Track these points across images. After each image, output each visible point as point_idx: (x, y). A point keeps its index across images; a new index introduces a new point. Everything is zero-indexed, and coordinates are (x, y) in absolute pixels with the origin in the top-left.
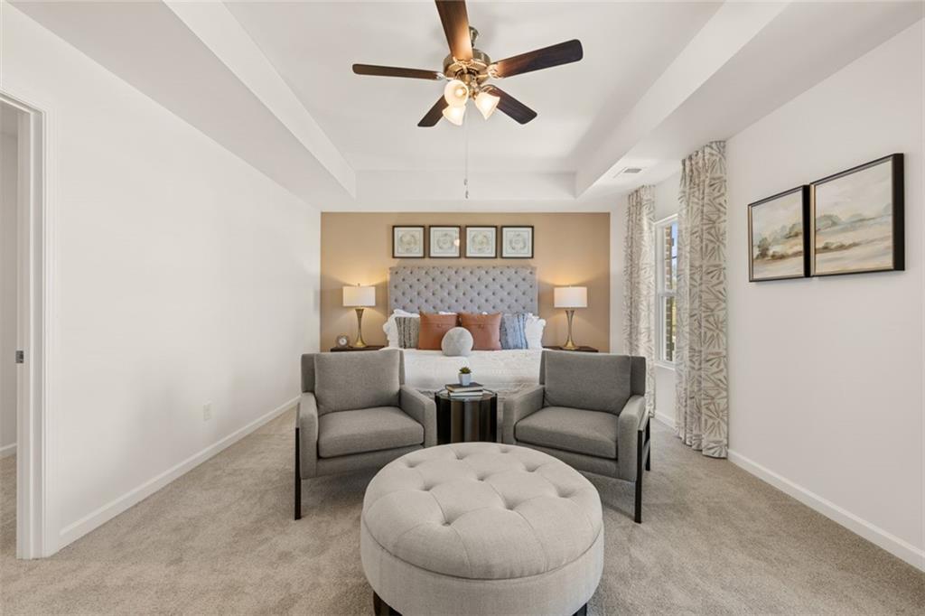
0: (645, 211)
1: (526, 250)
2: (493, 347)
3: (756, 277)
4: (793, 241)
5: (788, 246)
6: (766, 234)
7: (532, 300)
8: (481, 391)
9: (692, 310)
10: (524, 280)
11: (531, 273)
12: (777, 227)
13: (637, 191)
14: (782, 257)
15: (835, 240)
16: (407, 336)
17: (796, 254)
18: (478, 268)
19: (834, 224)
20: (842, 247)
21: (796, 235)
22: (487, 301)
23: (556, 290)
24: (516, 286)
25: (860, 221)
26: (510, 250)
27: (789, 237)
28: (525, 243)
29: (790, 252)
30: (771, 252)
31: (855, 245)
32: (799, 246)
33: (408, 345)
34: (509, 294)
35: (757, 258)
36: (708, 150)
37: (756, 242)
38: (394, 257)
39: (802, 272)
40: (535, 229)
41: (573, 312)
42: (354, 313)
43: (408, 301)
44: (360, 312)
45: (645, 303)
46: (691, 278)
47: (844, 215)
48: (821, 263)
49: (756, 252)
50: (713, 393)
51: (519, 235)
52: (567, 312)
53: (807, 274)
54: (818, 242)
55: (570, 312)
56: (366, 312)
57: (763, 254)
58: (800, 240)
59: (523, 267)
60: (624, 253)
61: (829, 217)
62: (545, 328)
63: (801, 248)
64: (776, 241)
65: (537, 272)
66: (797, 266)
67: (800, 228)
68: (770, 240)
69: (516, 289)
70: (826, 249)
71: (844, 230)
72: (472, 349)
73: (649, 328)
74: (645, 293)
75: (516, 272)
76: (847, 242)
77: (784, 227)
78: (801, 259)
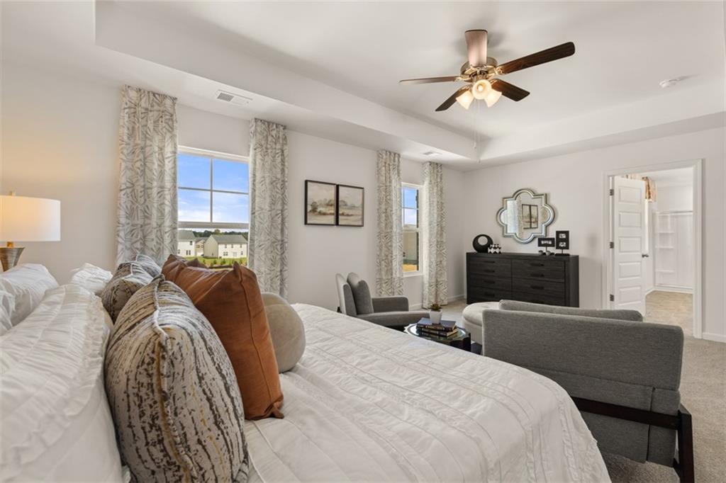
3: (308, 222)
4: (330, 208)
5: (327, 209)
6: (316, 200)
12: (322, 199)
14: (324, 214)
15: (347, 212)
17: (331, 214)
19: (346, 205)
20: (348, 215)
21: (332, 205)
25: (353, 207)
27: (328, 205)
29: (328, 212)
30: (318, 210)
31: (352, 215)
32: (333, 210)
35: (310, 211)
37: (309, 202)
39: (334, 223)
47: (349, 202)
48: (343, 220)
49: (309, 208)
53: (337, 224)
54: (341, 211)
57: (314, 210)
58: (334, 207)
61: (343, 201)
63: (334, 212)
64: (321, 205)
66: (331, 220)
67: (334, 202)
68: (318, 204)
70: (344, 214)
71: (348, 209)
76: (350, 214)
77: (325, 199)
78: (334, 216)
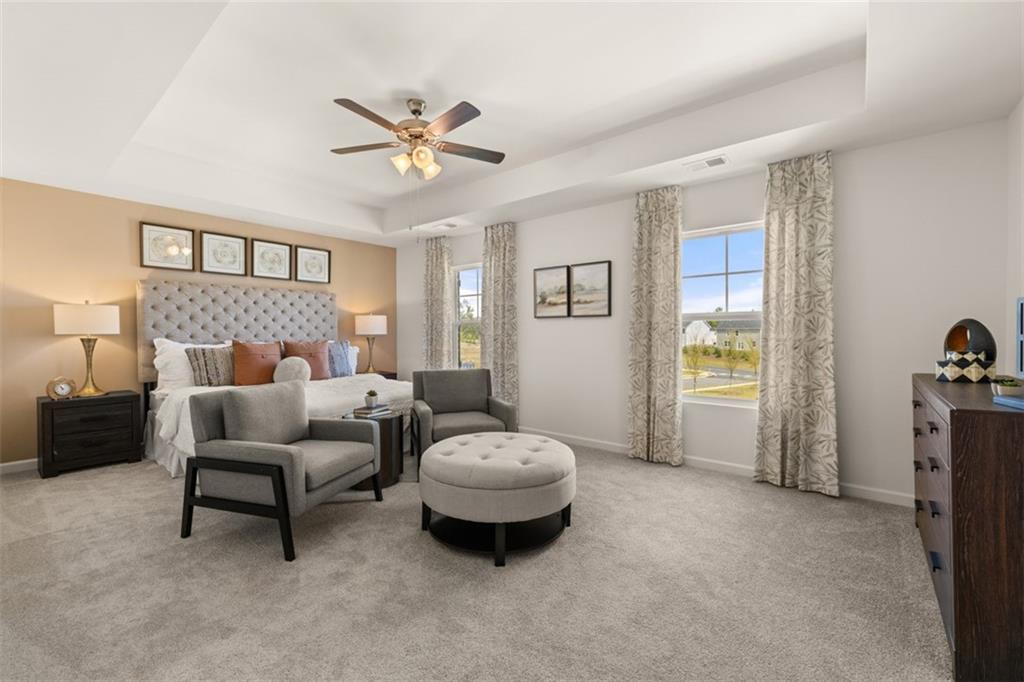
0: (446, 257)
1: (322, 275)
2: (325, 376)
3: (538, 315)
4: (561, 296)
5: (558, 298)
6: (545, 289)
7: (332, 328)
8: (387, 410)
9: (496, 335)
10: (324, 306)
11: (331, 299)
12: (552, 286)
13: (436, 238)
14: (555, 304)
15: (583, 298)
16: (213, 372)
17: (563, 303)
18: (272, 289)
19: (582, 289)
20: (586, 302)
21: (563, 293)
22: (283, 327)
23: (357, 317)
24: (316, 313)
25: (594, 290)
26: (305, 272)
27: (559, 293)
28: (321, 268)
29: (560, 301)
30: (548, 301)
31: (591, 302)
33: (214, 382)
34: (308, 320)
35: (539, 303)
36: (506, 226)
37: (539, 293)
38: (142, 265)
39: (566, 314)
40: (332, 254)
41: (374, 339)
42: (76, 345)
43: (175, 327)
44: (89, 344)
45: (446, 330)
46: (495, 314)
47: (587, 285)
48: (576, 310)
49: (539, 300)
50: (511, 391)
51: (314, 258)
52: (368, 339)
53: (569, 315)
54: (575, 298)
55: (370, 339)
56: (100, 344)
57: (543, 301)
58: (565, 295)
59: (322, 293)
60: (424, 289)
61: (580, 285)
62: (359, 355)
63: (565, 300)
64: (551, 295)
65: (337, 299)
66: (563, 310)
67: (565, 289)
68: (547, 293)
69: (315, 316)
70: (578, 302)
71: (587, 294)
72: (311, 379)
73: (449, 351)
74: (446, 322)
75: (316, 298)
76: (588, 300)
77: (556, 287)
78: (565, 307)
